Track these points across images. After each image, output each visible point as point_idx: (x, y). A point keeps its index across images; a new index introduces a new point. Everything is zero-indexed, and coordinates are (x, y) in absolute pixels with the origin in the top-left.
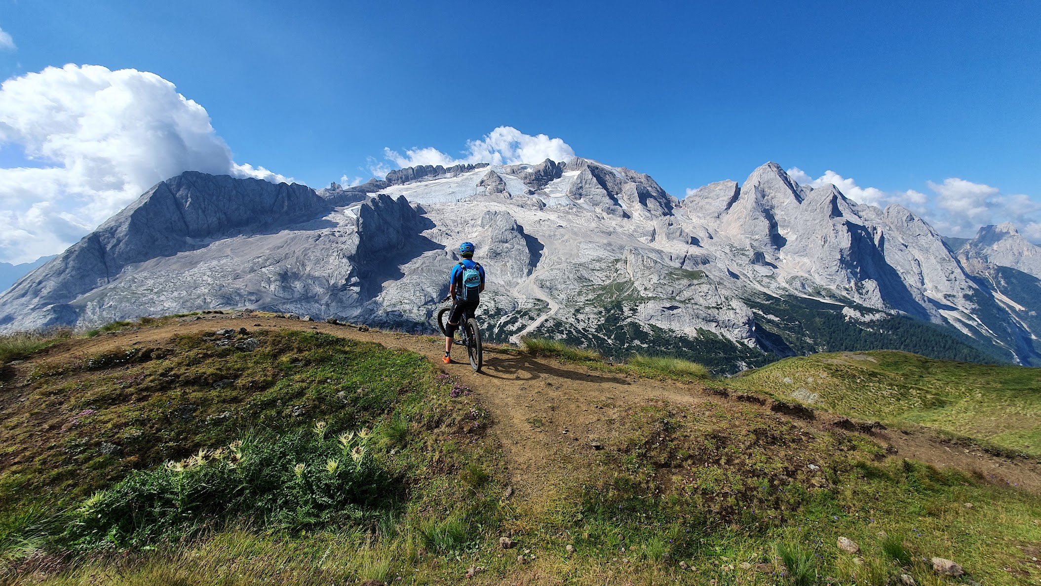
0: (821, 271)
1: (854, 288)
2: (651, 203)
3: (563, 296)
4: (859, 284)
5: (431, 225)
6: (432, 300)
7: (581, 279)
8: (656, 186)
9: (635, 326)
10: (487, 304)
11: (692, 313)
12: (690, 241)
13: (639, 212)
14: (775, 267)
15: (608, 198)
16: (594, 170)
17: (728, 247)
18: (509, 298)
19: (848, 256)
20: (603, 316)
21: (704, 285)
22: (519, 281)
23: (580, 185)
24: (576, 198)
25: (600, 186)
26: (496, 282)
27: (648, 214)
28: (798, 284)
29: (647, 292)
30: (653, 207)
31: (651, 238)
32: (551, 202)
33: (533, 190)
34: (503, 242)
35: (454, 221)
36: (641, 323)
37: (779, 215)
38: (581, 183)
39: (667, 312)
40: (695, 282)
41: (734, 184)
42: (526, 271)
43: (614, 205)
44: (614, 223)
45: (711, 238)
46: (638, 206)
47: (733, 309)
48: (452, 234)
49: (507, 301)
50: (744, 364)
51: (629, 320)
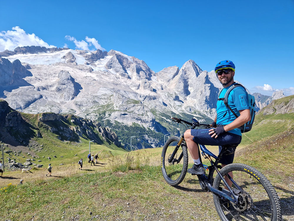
0: (199, 104)
1: (209, 111)
2: (141, 73)
3: (84, 108)
4: (211, 110)
5: (30, 74)
6: (21, 108)
7: (95, 102)
8: (146, 66)
9: (108, 121)
10: (47, 110)
11: (132, 117)
12: (152, 90)
13: (135, 76)
14: (183, 102)
15: (122, 69)
16: (118, 57)
17: (167, 93)
18: (58, 108)
19: (208, 99)
20: (97, 117)
21: (139, 106)
22: (67, 102)
23: (111, 63)
24: (109, 68)
25: (119, 64)
26: (56, 102)
27: (138, 78)
28: (188, 109)
29: (117, 108)
30: (142, 75)
31: (137, 88)
32: (96, 69)
33: (89, 62)
34: (63, 85)
35: (45, 74)
36: (111, 120)
37: (190, 82)
38: (112, 61)
39: (122, 116)
40: (136, 105)
41: (177, 68)
42: (71, 97)
43: (125, 72)
44: (123, 80)
45: (162, 89)
46: (135, 73)
47: (147, 115)
48: (42, 79)
49: (56, 110)
50: (147, 136)
51: (107, 119)
